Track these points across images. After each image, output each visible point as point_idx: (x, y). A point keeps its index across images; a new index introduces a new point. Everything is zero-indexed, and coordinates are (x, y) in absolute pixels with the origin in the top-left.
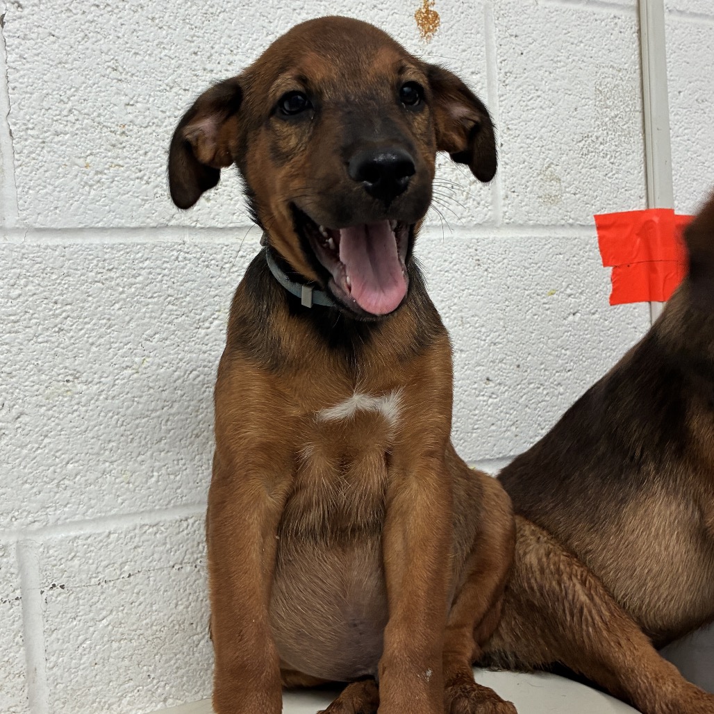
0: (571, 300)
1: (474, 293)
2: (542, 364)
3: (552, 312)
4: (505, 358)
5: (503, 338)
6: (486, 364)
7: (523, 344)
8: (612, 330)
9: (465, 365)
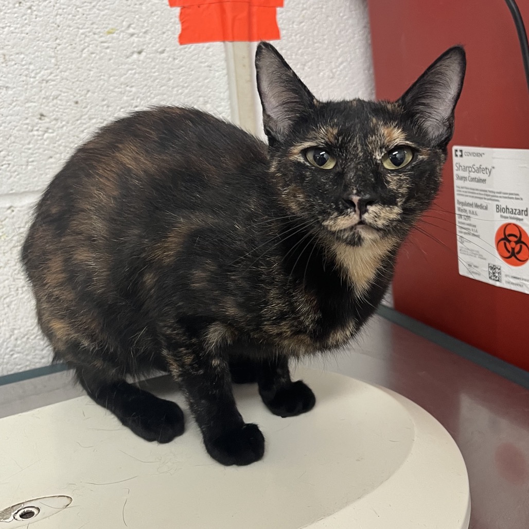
0: (135, 39)
1: (17, 31)
2: (103, 100)
3: (113, 51)
4: (60, 95)
5: (57, 76)
6: (38, 100)
7: (81, 81)
8: (183, 68)
9: (13, 101)
